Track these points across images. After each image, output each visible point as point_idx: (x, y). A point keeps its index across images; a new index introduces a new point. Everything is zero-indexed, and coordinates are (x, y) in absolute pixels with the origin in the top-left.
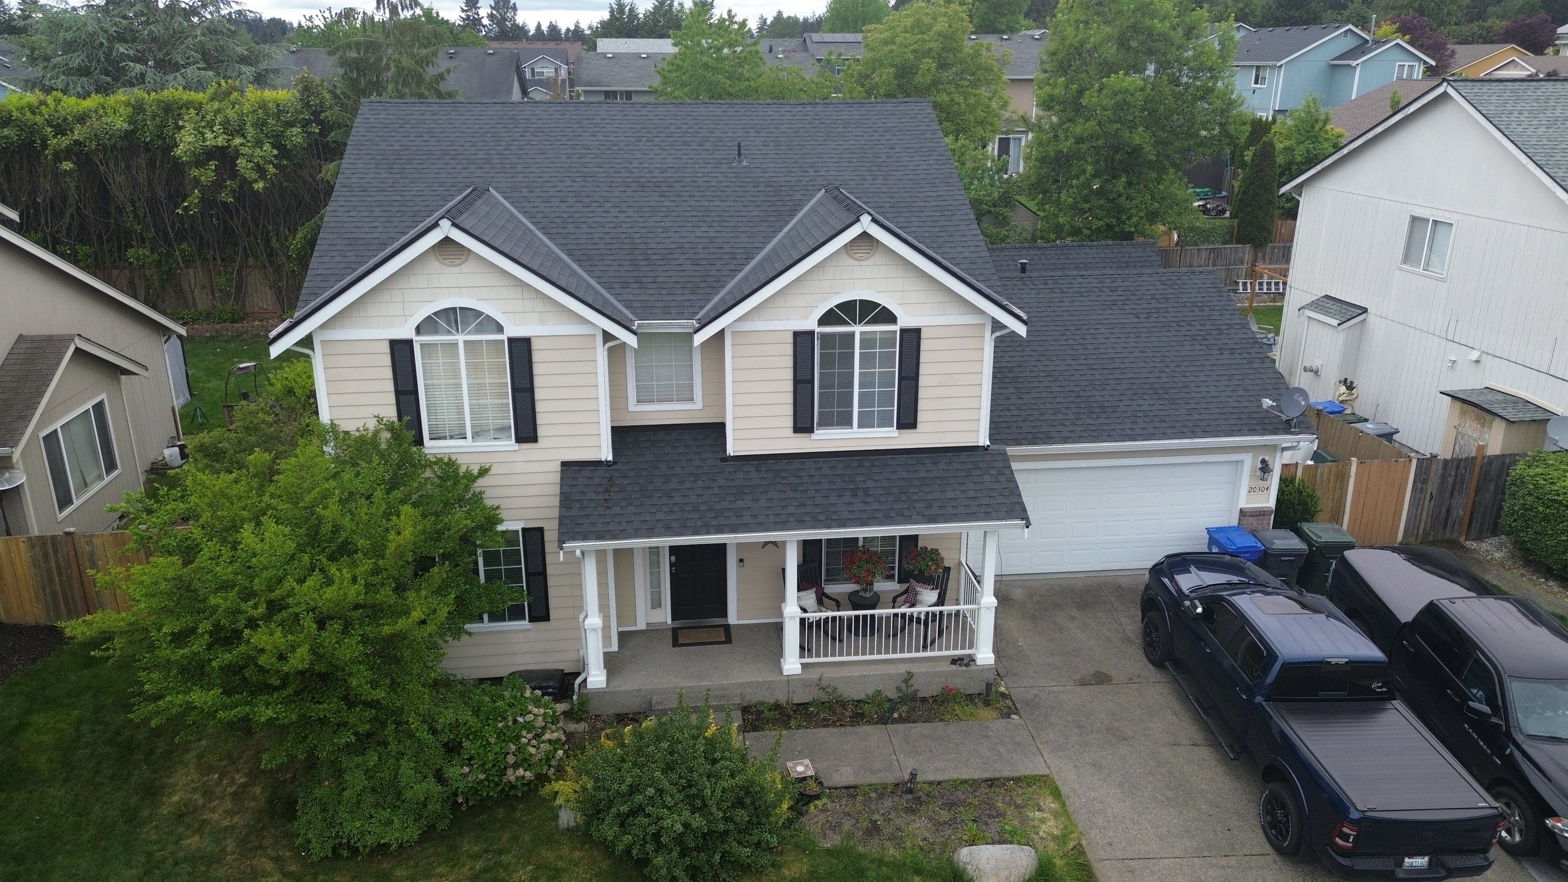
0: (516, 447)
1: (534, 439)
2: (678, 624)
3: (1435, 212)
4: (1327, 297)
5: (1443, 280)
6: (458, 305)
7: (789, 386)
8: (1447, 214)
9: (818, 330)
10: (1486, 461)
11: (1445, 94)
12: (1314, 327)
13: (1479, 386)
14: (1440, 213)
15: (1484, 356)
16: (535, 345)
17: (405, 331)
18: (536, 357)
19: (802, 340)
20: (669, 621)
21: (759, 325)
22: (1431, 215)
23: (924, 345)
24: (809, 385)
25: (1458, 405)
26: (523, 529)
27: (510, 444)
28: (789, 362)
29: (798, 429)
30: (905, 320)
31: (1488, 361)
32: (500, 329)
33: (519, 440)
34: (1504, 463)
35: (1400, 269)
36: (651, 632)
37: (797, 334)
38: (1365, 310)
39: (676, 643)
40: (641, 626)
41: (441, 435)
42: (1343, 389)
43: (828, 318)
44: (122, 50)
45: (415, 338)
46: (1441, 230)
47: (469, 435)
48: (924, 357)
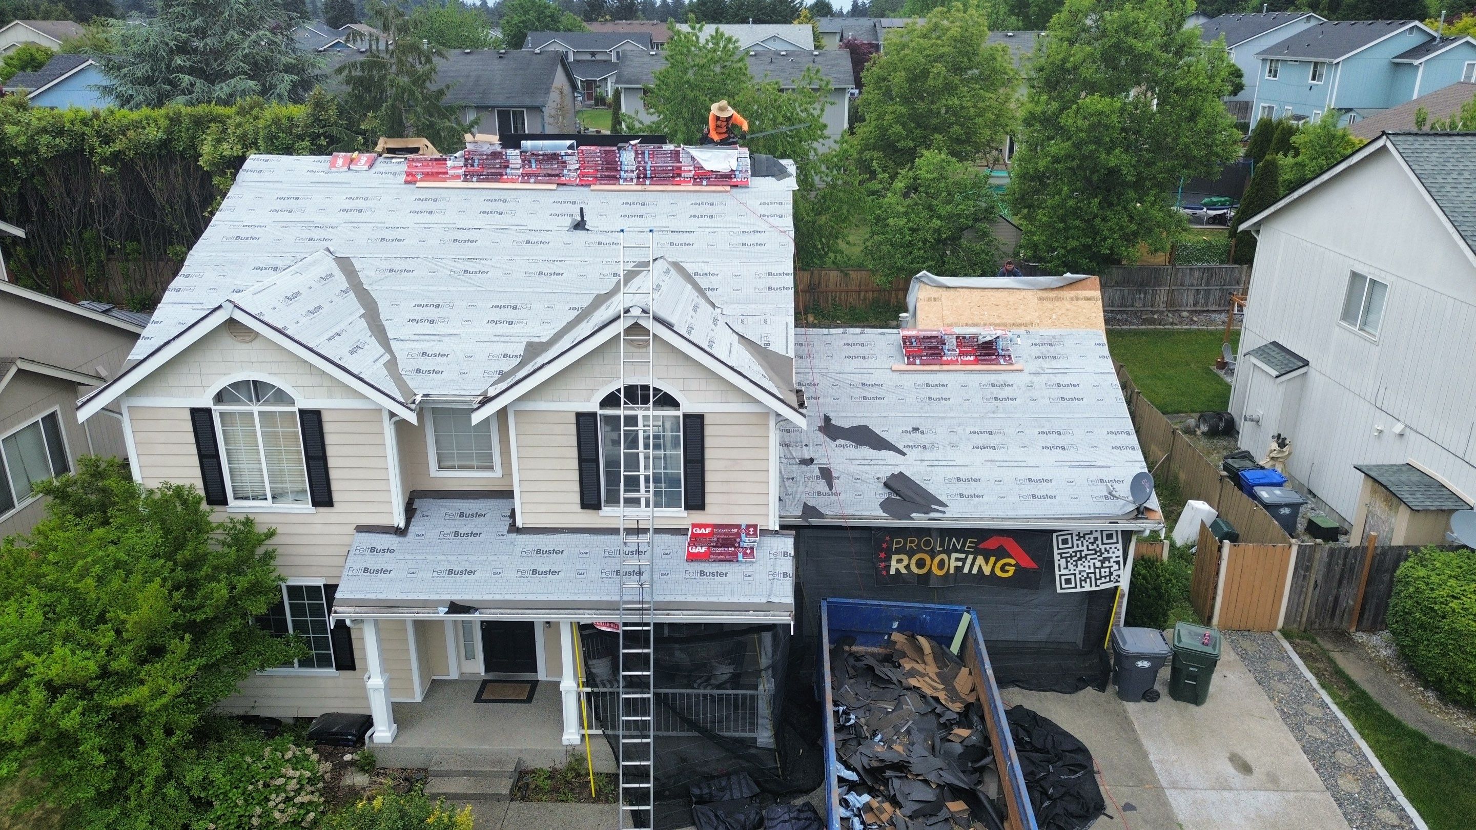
0: (313, 510)
1: (329, 503)
2: (491, 676)
3: (1372, 270)
4: (1275, 344)
5: (1376, 343)
6: (251, 379)
7: (575, 464)
8: (1383, 274)
9: (600, 412)
10: (1379, 551)
11: (1384, 147)
12: (1258, 376)
13: (1400, 461)
14: (1377, 272)
15: (1408, 430)
16: (325, 417)
17: (205, 401)
18: (328, 428)
19: (585, 422)
20: (483, 673)
21: (542, 406)
22: (1369, 272)
23: (709, 431)
24: (594, 464)
25: (1370, 482)
26: (325, 585)
27: (307, 506)
28: (573, 441)
29: (585, 505)
30: (688, 406)
31: (1411, 436)
32: (292, 402)
33: (315, 504)
34: (1399, 554)
35: (1339, 325)
36: (463, 682)
37: (579, 415)
38: (1306, 363)
39: (478, 699)
40: (454, 675)
41: (246, 495)
42: (1275, 445)
43: (611, 400)
44: (179, 62)
45: (213, 408)
46: (1377, 290)
47: (269, 496)
48: (708, 442)
